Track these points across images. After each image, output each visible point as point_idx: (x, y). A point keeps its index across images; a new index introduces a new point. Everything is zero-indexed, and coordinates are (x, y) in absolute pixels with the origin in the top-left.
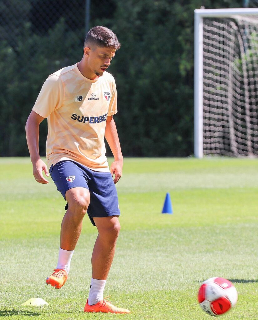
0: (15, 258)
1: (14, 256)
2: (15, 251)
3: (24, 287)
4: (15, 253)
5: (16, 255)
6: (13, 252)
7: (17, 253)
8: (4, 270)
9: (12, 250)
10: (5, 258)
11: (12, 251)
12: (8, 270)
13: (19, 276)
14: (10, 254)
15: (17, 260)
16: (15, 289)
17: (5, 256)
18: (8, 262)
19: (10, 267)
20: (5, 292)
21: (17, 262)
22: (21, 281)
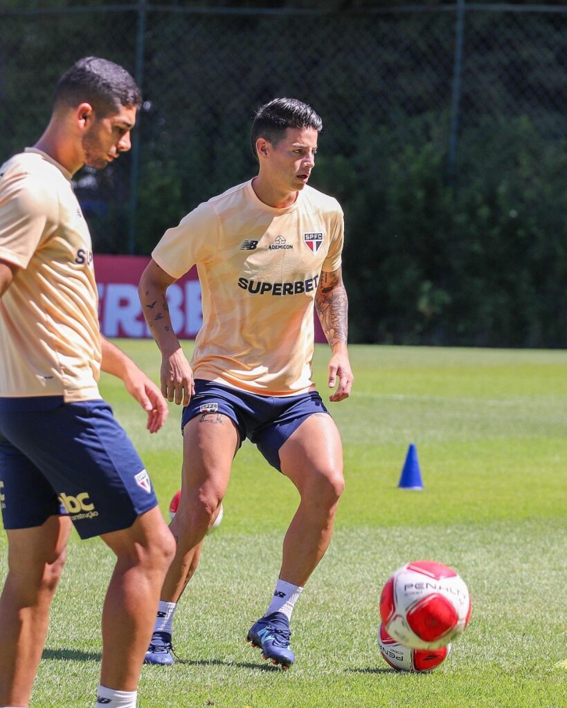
0: (550, 559)
1: (548, 555)
2: (552, 545)
3: (560, 625)
4: (552, 549)
5: (554, 553)
6: (549, 545)
7: (556, 547)
8: (527, 584)
9: (547, 542)
10: (531, 559)
11: (546, 544)
12: (534, 584)
13: (553, 599)
14: (541, 550)
15: (555, 564)
16: (542, 627)
17: (531, 554)
18: (536, 567)
19: (539, 578)
20: (522, 634)
21: (553, 566)
22: (557, 610)
